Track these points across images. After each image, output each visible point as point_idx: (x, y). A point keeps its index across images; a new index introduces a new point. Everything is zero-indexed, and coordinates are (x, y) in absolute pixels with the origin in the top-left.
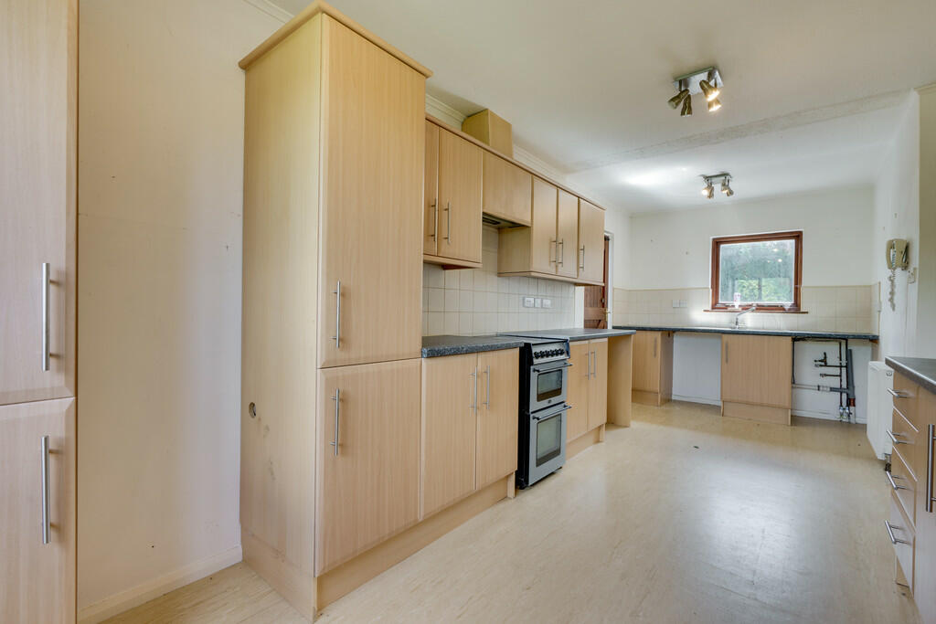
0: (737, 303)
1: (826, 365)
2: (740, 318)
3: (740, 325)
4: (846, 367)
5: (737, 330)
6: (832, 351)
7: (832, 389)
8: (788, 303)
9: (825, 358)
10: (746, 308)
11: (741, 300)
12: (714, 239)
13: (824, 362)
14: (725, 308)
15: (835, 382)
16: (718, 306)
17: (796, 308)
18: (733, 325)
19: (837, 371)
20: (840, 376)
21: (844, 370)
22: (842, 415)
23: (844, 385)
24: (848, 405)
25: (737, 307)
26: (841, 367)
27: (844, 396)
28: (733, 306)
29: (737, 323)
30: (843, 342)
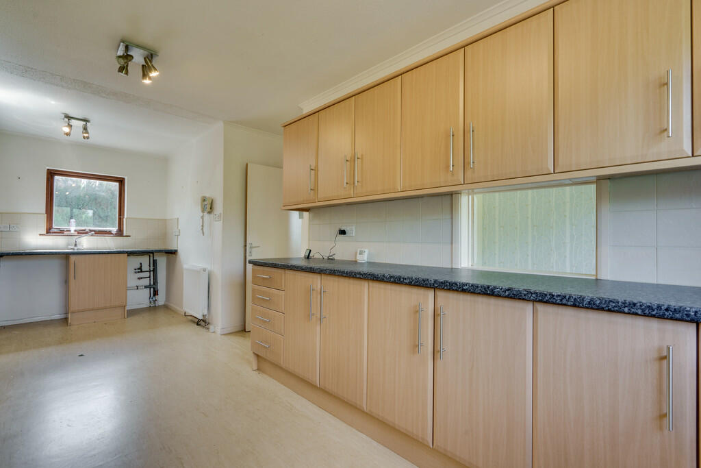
0: (73, 229)
1: (141, 272)
2: (78, 240)
3: (79, 247)
4: (153, 271)
5: (76, 251)
6: (145, 261)
7: (146, 287)
8: (114, 230)
9: (141, 266)
10: (81, 233)
11: (76, 226)
12: (48, 169)
13: (140, 270)
14: (61, 232)
15: (146, 282)
16: (52, 230)
17: (120, 233)
18: (73, 247)
19: (147, 274)
20: (150, 277)
21: (152, 273)
22: (150, 302)
23: (152, 283)
24: (154, 295)
25: (72, 232)
26: (150, 271)
27: (152, 289)
28: (70, 231)
29: (76, 245)
30: (151, 255)
